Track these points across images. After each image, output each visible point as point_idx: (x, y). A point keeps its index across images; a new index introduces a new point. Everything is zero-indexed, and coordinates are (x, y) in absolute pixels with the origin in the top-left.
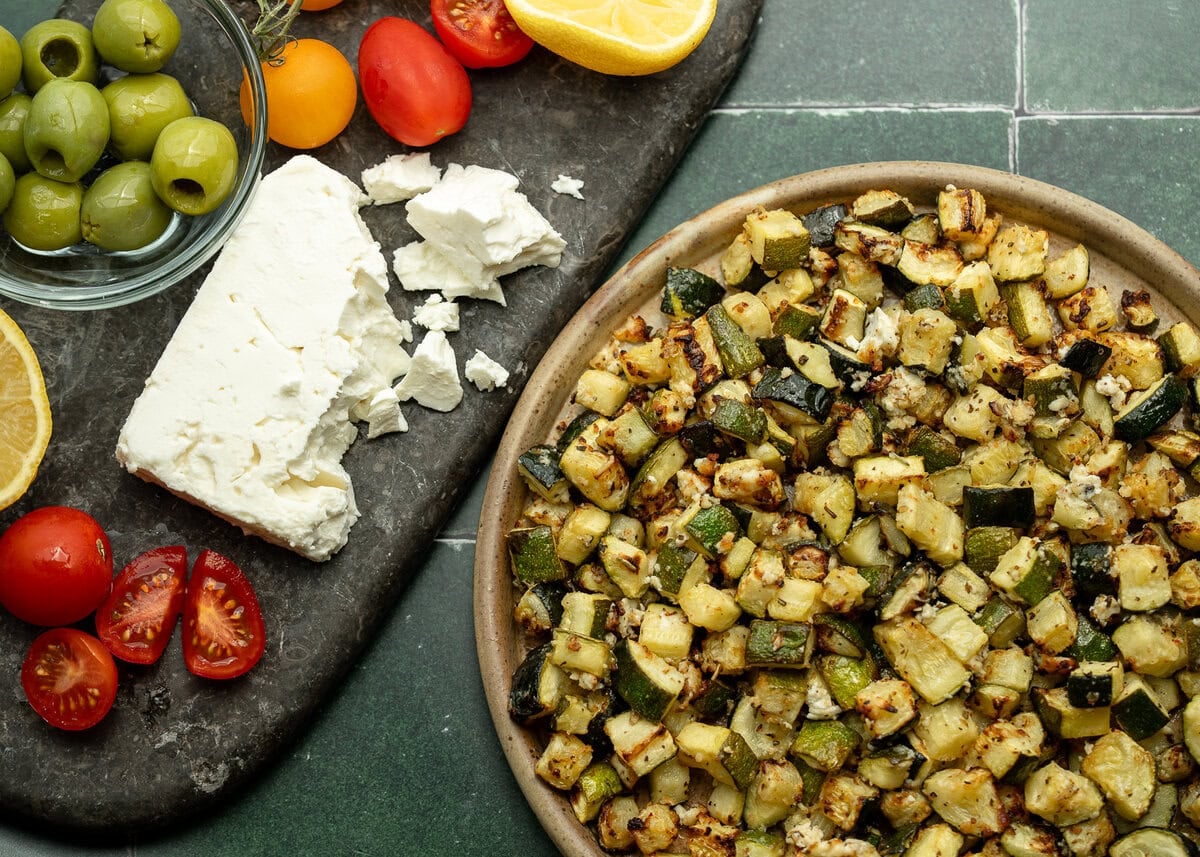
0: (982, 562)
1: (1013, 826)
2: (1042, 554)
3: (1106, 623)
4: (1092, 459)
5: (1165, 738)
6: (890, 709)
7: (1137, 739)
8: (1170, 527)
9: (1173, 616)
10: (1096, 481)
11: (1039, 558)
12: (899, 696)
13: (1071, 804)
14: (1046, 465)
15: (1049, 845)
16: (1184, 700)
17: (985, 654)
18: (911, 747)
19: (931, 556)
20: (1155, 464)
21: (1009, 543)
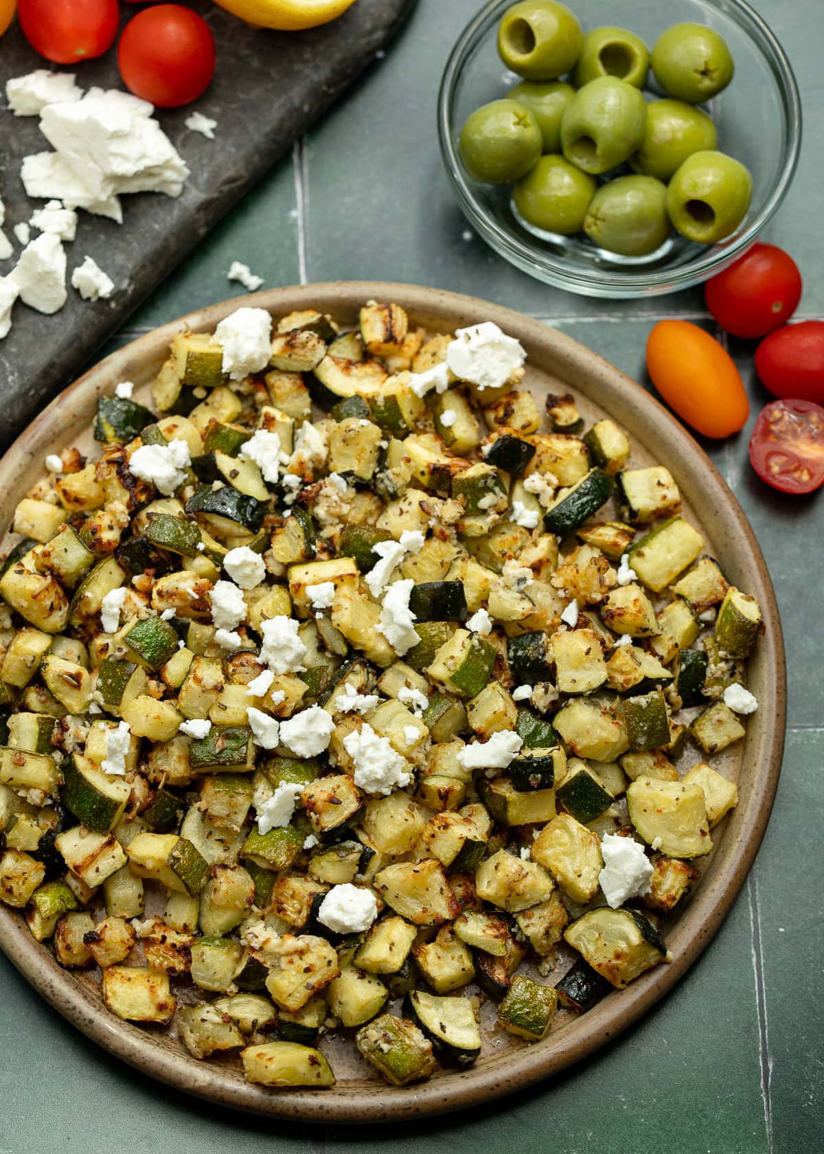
0: (417, 658)
1: (466, 914)
2: (475, 642)
3: (545, 711)
4: (523, 553)
5: (613, 821)
6: (334, 801)
7: (585, 821)
8: (603, 613)
9: (612, 699)
10: (529, 573)
11: (473, 647)
12: (343, 788)
13: (520, 887)
14: (478, 561)
15: (502, 931)
16: (628, 780)
17: (428, 747)
18: (358, 841)
19: (369, 656)
20: (585, 556)
21: (445, 636)
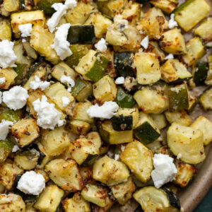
0: (72, 61)
1: (87, 186)
2: (98, 58)
3: (130, 90)
4: (124, 12)
5: (158, 143)
6: (27, 133)
7: (145, 144)
8: (161, 44)
9: (162, 86)
10: (126, 22)
11: (97, 60)
12: (32, 126)
13: (114, 176)
14: (102, 14)
15: (104, 195)
16: (168, 124)
17: (73, 105)
18: (38, 150)
19: (47, 59)
20: (155, 13)
21: (84, 53)
